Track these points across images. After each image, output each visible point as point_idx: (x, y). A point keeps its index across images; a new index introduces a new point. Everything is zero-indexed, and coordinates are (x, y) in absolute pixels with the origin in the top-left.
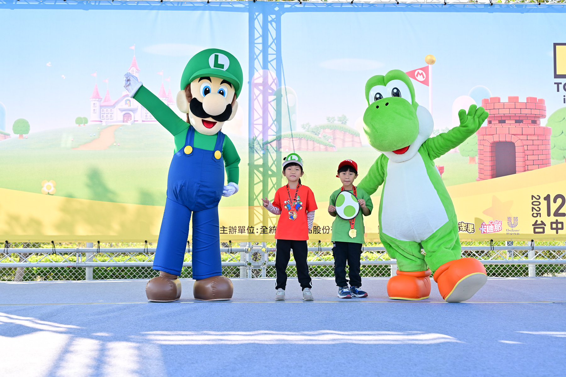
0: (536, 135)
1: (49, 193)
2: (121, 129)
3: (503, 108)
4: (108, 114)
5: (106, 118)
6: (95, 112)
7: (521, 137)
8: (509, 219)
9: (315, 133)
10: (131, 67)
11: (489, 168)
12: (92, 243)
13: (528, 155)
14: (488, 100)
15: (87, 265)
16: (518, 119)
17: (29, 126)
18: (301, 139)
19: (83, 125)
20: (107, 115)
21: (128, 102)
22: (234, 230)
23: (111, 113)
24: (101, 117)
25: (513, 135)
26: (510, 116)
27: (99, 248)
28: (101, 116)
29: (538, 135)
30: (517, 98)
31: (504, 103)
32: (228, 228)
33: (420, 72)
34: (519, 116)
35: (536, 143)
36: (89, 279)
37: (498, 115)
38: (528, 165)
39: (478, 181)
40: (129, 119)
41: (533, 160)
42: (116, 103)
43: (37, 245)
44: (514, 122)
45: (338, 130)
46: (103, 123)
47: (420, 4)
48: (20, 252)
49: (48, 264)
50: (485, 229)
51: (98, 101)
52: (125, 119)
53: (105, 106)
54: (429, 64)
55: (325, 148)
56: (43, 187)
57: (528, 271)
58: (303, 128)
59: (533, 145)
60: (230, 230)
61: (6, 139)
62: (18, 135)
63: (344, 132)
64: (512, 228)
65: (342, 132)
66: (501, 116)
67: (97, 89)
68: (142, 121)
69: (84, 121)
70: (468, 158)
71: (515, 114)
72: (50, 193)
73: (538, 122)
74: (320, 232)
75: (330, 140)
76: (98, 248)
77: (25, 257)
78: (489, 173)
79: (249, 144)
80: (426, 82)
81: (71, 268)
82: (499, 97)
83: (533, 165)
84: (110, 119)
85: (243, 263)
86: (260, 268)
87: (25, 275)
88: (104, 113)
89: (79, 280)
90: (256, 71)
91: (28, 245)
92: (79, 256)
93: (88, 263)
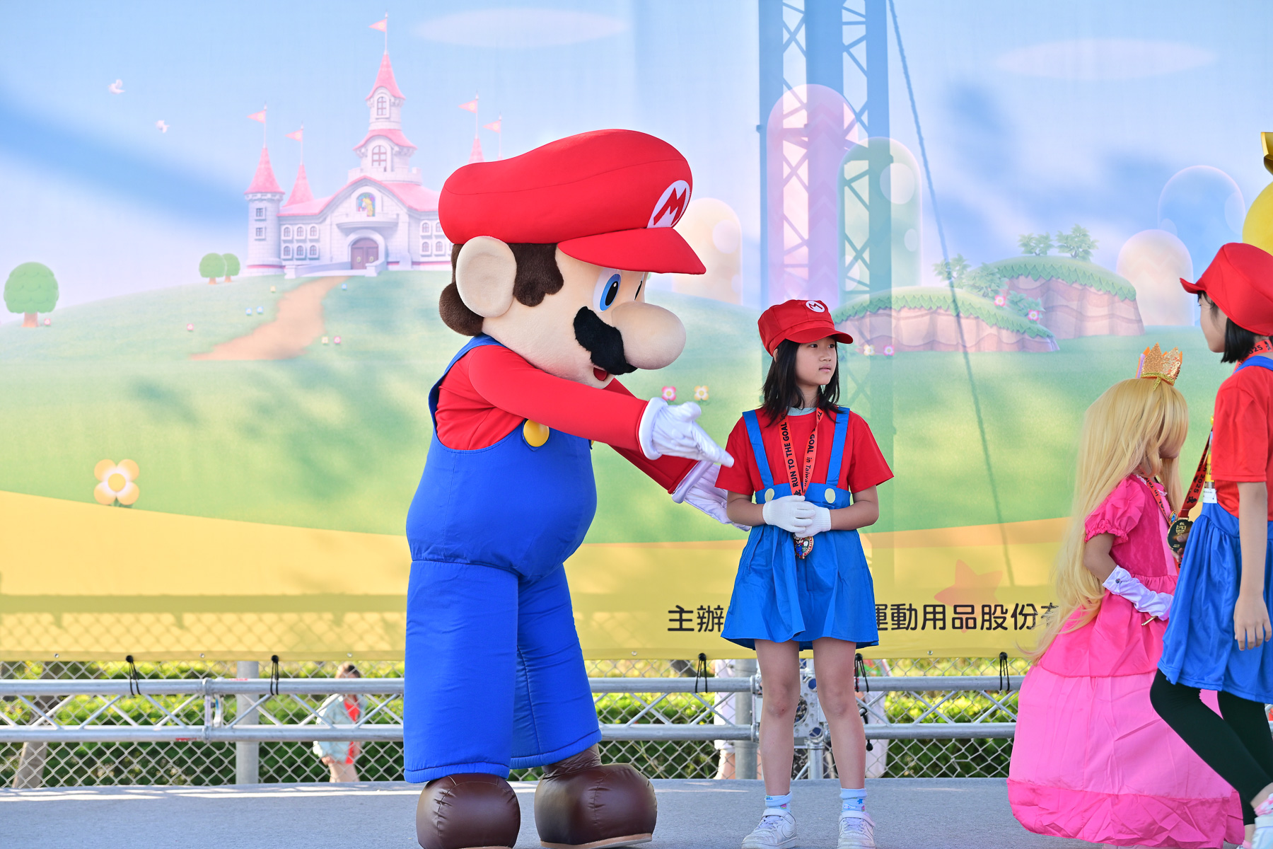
1: (116, 500)
2: (344, 290)
4: (304, 241)
5: (296, 256)
6: (263, 237)
9: (982, 292)
10: (377, 89)
12: (256, 663)
15: (238, 734)
17: (55, 286)
18: (935, 312)
19: (223, 279)
20: (300, 246)
21: (367, 201)
22: (713, 618)
23: (312, 241)
24: (282, 252)
27: (277, 677)
28: (279, 250)
32: (696, 612)
36: (251, 781)
40: (372, 258)
42: (331, 206)
43: (83, 668)
45: (1060, 280)
46: (286, 271)
48: (29, 691)
49: (115, 733)
51: (271, 200)
52: (359, 259)
53: (294, 218)
55: (1018, 342)
56: (98, 481)
58: (941, 277)
60: (701, 618)
62: (22, 316)
63: (1080, 288)
65: (1075, 285)
67: (268, 162)
68: (410, 263)
72: (121, 501)
74: (1003, 625)
75: (1033, 315)
76: (274, 680)
77: (46, 706)
81: (190, 743)
84: (311, 259)
85: (746, 729)
86: (804, 745)
87: (47, 763)
88: (290, 238)
89: (216, 782)
90: (784, 86)
91: (55, 669)
92: (213, 706)
93: (242, 727)
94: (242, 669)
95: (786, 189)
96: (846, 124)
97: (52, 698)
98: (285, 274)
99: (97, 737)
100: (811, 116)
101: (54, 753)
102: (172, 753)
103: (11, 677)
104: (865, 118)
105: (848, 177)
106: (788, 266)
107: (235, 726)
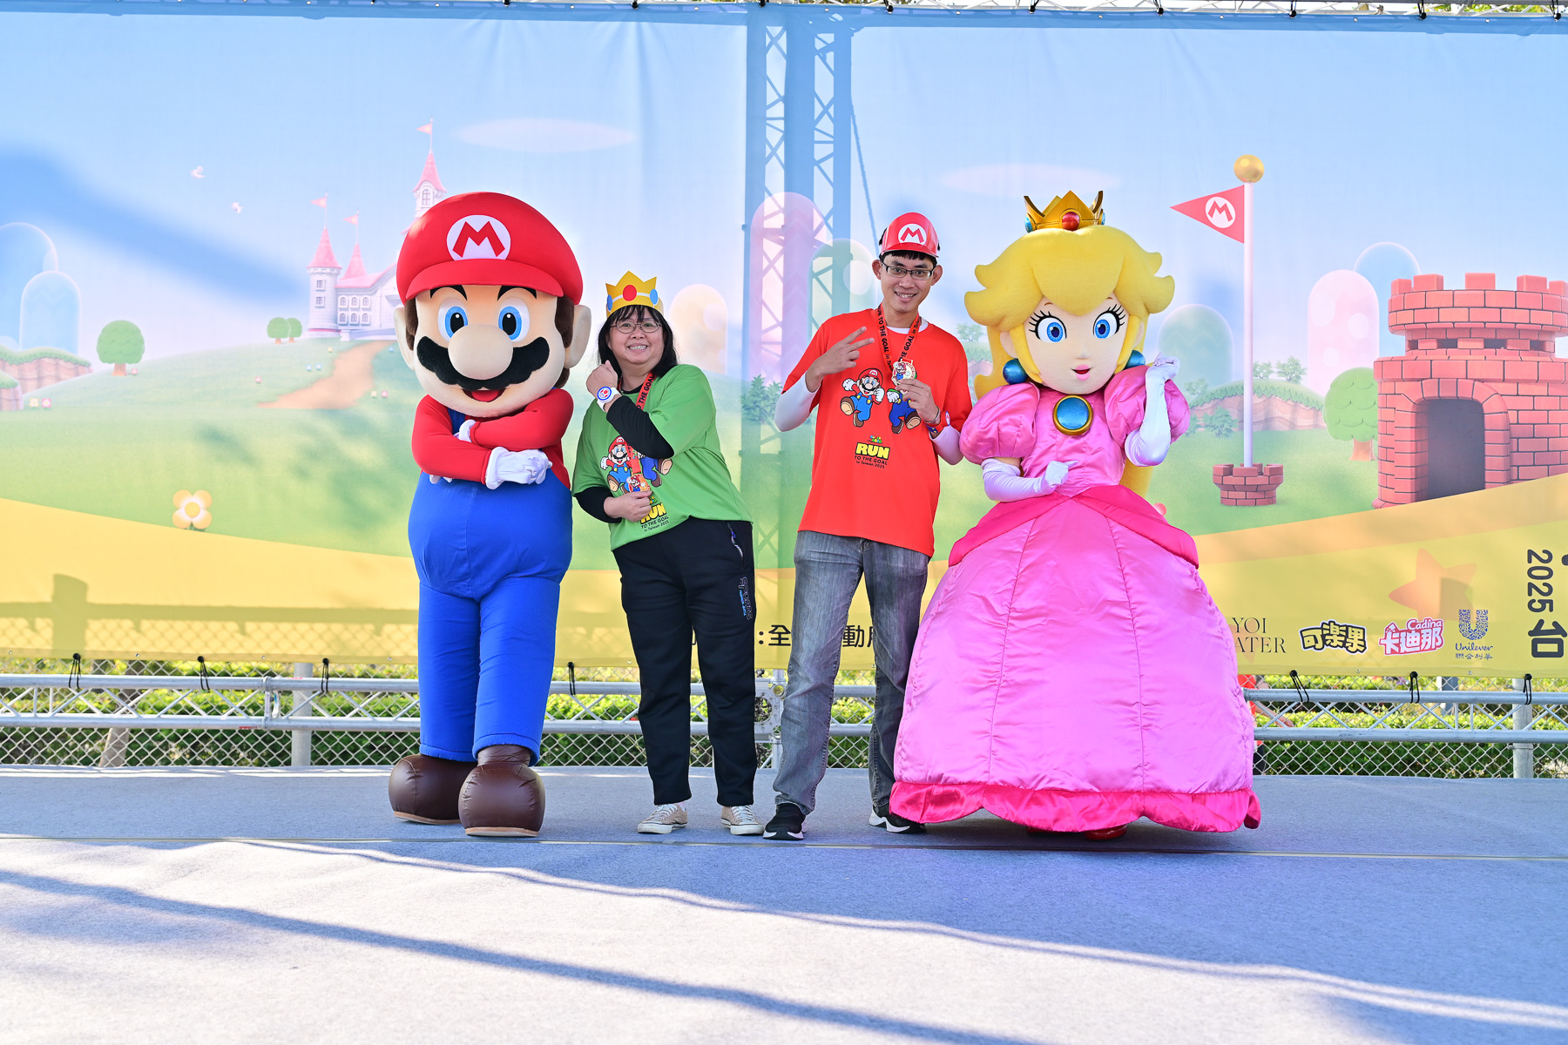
0: (1543, 381)
1: (192, 524)
3: (1451, 305)
4: (358, 309)
5: (350, 322)
6: (323, 305)
7: (1501, 387)
8: (1464, 615)
10: (423, 182)
11: (1409, 473)
12: (310, 665)
13: (1518, 439)
14: (1409, 282)
15: (292, 724)
16: (1492, 336)
17: (142, 341)
19: (288, 339)
20: (354, 314)
23: (364, 309)
24: (339, 318)
25: (1479, 380)
26: (1471, 329)
27: (328, 677)
28: (336, 317)
29: (1549, 383)
30: (1491, 278)
31: (1454, 291)
33: (1221, 202)
34: (1496, 329)
35: (1542, 403)
36: (304, 763)
37: (1437, 325)
38: (1518, 467)
39: (1376, 508)
41: (1534, 452)
42: (380, 280)
43: (161, 667)
44: (1480, 345)
46: (341, 334)
47: (1222, 14)
48: (113, 685)
49: (188, 722)
50: (1397, 641)
51: (330, 274)
53: (350, 289)
54: (1244, 181)
56: (176, 508)
57: (1512, 761)
59: (1534, 410)
61: (77, 374)
62: (113, 365)
64: (1471, 641)
66: (1446, 329)
67: (328, 242)
69: (290, 330)
70: (1352, 443)
71: (1485, 323)
72: (196, 525)
73: (1547, 344)
76: (324, 679)
77: (129, 698)
78: (1408, 486)
79: (743, 397)
80: (1235, 232)
81: (253, 731)
82: (1440, 273)
83: (1534, 465)
84: (363, 325)
86: (768, 739)
87: (129, 746)
88: (346, 307)
89: (275, 764)
90: (766, 194)
91: (137, 667)
92: (272, 700)
93: (298, 718)
94: (298, 670)
95: (764, 279)
96: (815, 227)
97: (135, 691)
98: (341, 337)
99: (172, 725)
100: (786, 219)
101: (135, 738)
102: (236, 739)
103: (99, 673)
104: (830, 221)
105: (815, 270)
106: (765, 343)
107: (290, 717)
